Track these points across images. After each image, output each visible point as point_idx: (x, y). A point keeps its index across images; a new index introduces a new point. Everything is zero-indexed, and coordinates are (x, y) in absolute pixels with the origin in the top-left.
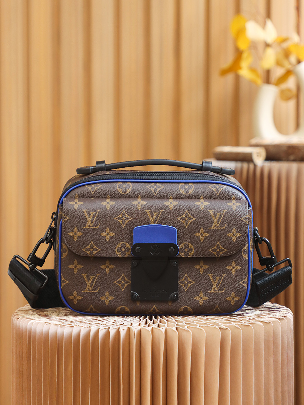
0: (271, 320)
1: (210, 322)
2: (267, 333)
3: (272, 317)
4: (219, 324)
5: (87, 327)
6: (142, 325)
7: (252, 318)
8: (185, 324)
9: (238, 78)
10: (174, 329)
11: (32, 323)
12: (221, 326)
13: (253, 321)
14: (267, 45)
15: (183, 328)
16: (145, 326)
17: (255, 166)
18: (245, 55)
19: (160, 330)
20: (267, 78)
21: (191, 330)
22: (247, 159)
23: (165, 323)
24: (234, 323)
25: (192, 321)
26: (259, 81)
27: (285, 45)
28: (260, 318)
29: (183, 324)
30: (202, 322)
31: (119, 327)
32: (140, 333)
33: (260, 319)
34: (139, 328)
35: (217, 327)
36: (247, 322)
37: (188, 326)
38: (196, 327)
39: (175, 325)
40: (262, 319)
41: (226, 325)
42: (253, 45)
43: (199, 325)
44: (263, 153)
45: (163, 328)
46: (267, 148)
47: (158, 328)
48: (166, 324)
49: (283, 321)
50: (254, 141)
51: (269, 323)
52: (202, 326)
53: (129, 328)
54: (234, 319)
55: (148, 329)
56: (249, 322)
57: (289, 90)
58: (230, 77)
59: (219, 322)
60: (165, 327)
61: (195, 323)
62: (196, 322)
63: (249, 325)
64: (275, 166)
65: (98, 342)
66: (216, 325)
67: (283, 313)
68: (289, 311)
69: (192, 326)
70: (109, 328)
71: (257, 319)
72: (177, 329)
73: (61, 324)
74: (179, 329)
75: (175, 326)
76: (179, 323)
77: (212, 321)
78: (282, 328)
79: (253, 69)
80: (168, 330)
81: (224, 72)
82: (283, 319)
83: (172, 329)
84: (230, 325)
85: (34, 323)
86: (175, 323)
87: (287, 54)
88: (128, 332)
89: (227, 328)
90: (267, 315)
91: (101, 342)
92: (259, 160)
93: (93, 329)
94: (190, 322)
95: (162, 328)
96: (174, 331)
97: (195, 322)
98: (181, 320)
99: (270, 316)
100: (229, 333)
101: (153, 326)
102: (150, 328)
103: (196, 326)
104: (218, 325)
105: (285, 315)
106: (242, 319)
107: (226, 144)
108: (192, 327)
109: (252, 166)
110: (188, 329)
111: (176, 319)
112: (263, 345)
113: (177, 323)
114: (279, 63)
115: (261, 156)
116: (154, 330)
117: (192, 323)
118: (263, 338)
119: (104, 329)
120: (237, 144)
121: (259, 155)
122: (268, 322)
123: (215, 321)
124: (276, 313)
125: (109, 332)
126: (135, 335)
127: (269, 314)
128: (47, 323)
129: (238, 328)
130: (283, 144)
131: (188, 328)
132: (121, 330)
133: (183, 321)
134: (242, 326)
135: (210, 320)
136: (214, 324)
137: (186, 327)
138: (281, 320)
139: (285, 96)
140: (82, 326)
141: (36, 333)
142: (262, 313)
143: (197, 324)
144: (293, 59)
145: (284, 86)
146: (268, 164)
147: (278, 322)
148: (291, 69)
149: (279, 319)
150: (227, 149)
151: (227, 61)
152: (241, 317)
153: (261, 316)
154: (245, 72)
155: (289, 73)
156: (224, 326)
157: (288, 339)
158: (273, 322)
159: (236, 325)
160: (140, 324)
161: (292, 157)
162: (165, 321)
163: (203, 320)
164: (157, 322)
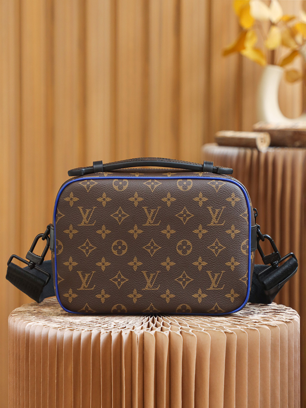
0: (277, 323)
1: (215, 325)
2: (274, 337)
3: (278, 320)
4: (225, 327)
5: (88, 331)
6: (144, 328)
7: (257, 321)
8: (189, 328)
9: (241, 58)
10: (178, 333)
11: (31, 326)
12: (226, 330)
13: (259, 324)
14: (272, 24)
15: (188, 332)
16: (148, 330)
17: (259, 152)
18: (249, 35)
19: (163, 334)
20: (272, 58)
21: (196, 334)
22: (251, 144)
23: (168, 327)
24: (240, 327)
25: (196, 324)
26: (264, 62)
27: (291, 24)
28: (266, 321)
29: (187, 327)
30: (206, 325)
31: (121, 331)
32: (143, 336)
33: (266, 323)
34: (142, 331)
35: (222, 331)
36: (253, 326)
37: (193, 329)
38: (201, 331)
39: (179, 328)
40: (268, 322)
41: (231, 329)
42: (258, 24)
43: (204, 329)
44: (267, 138)
45: (167, 331)
46: (271, 133)
47: (162, 332)
48: (170, 327)
49: (290, 324)
50: (257, 126)
51: (276, 326)
52: (207, 330)
53: (131, 332)
54: (239, 322)
55: (151, 333)
56: (255, 326)
57: (295, 71)
58: (233, 58)
59: (224, 325)
60: (169, 331)
61: (200, 327)
62: (201, 325)
63: (256, 329)
64: (280, 152)
65: (100, 346)
66: (222, 329)
67: (289, 315)
68: (295, 313)
69: (196, 329)
70: (111, 332)
71: (263, 322)
72: (181, 332)
73: (60, 327)
74: (183, 334)
75: (179, 330)
76: (183, 327)
77: (217, 324)
78: (289, 331)
79: (257, 49)
80: (171, 334)
81: (227, 53)
82: (289, 322)
83: (176, 333)
84: (236, 329)
85: (33, 325)
86: (178, 326)
87: (293, 33)
88: (131, 335)
89: (233, 332)
90: (273, 318)
91: (102, 346)
92: (263, 147)
93: (95, 333)
94: (195, 325)
95: (165, 332)
96: (179, 335)
97: (199, 325)
98: (184, 323)
99: (277, 318)
100: (235, 337)
101: (156, 330)
102: (153, 332)
103: (201, 329)
104: (224, 329)
105: (291, 318)
106: (248, 322)
107: (228, 129)
108: (197, 331)
109: (255, 153)
110: (193, 333)
111: (179, 322)
112: (269, 350)
113: (180, 326)
114: (284, 43)
115: (265, 142)
116: (158, 334)
117: (196, 327)
118: (269, 342)
119: (106, 333)
120: (240, 129)
121: (263, 140)
122: (274, 325)
123: (220, 325)
124: (282, 315)
125: (111, 336)
126: (138, 339)
127: (276, 317)
128: (45, 326)
129: (244, 332)
130: (289, 129)
131: (192, 331)
132: (123, 334)
133: (187, 324)
134: (248, 330)
135: (215, 323)
136: (219, 328)
137: (190, 331)
138: (288, 323)
139: (290, 77)
140: (83, 330)
141: (34, 336)
142: (268, 315)
143: (202, 328)
144: (299, 39)
145: (289, 67)
146: (272, 151)
147: (285, 325)
148: (298, 49)
149: (286, 322)
150: (229, 134)
151: (230, 40)
152: (246, 320)
153: (267, 319)
154: (249, 52)
155: (295, 53)
156: (229, 329)
157: (295, 343)
158: (280, 325)
159: (242, 329)
160: (143, 328)
161: (298, 144)
162: (169, 324)
163: (208, 323)
164: (160, 325)
